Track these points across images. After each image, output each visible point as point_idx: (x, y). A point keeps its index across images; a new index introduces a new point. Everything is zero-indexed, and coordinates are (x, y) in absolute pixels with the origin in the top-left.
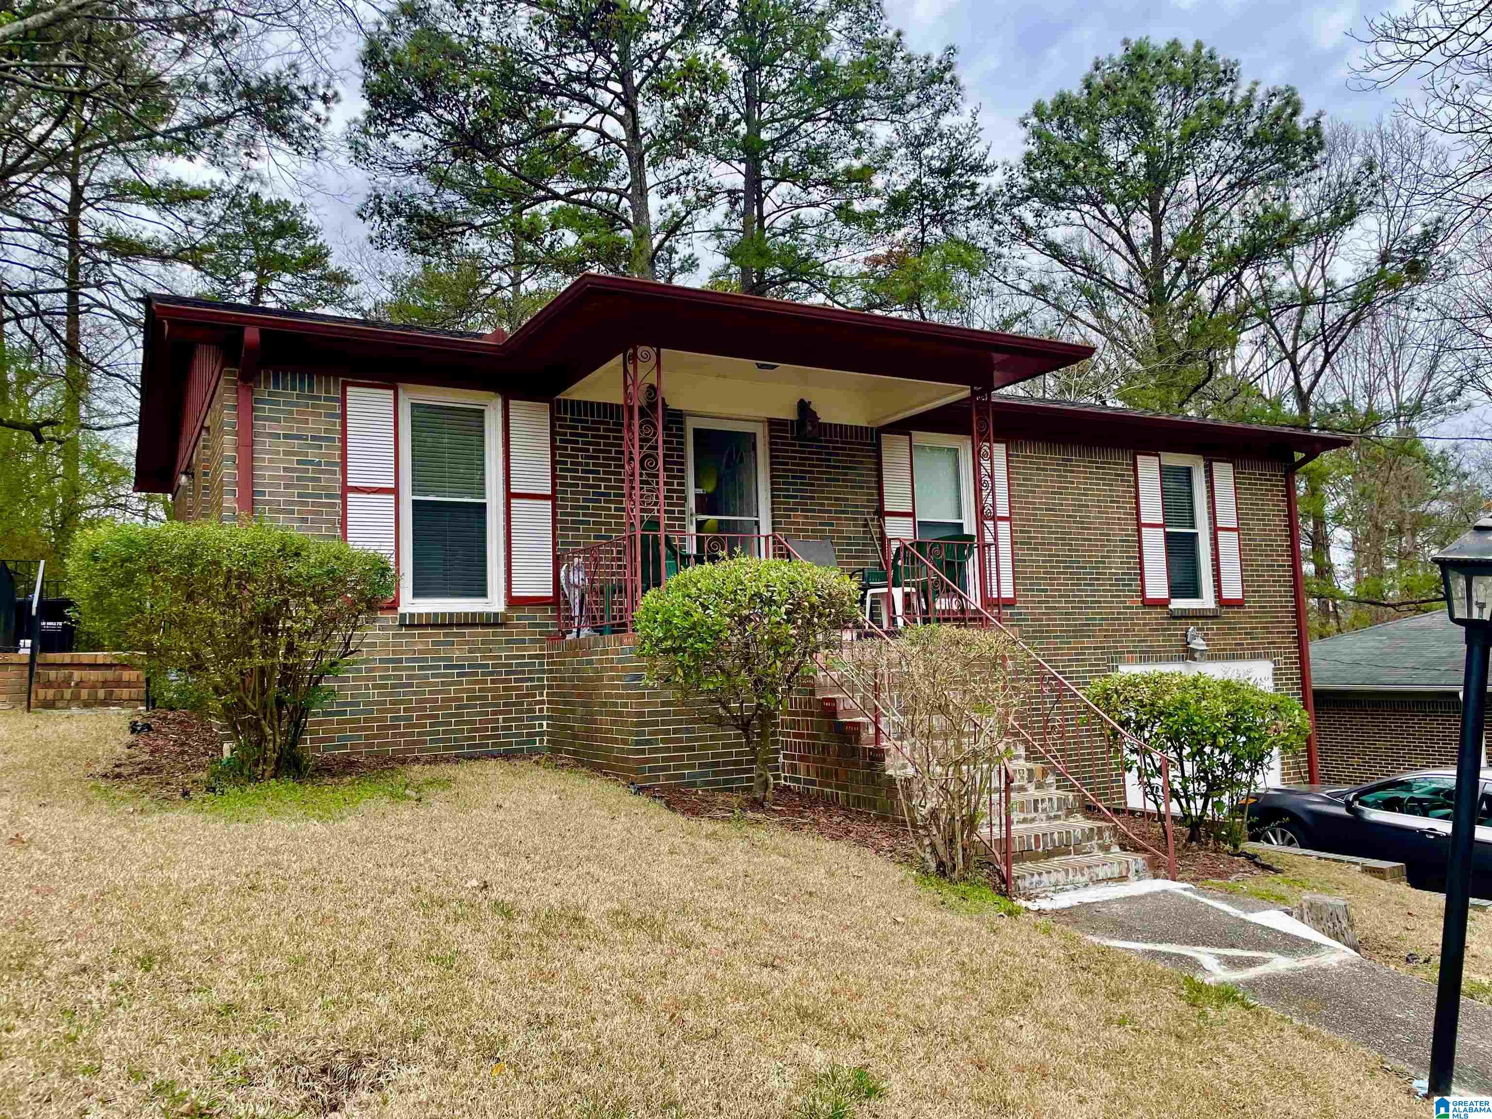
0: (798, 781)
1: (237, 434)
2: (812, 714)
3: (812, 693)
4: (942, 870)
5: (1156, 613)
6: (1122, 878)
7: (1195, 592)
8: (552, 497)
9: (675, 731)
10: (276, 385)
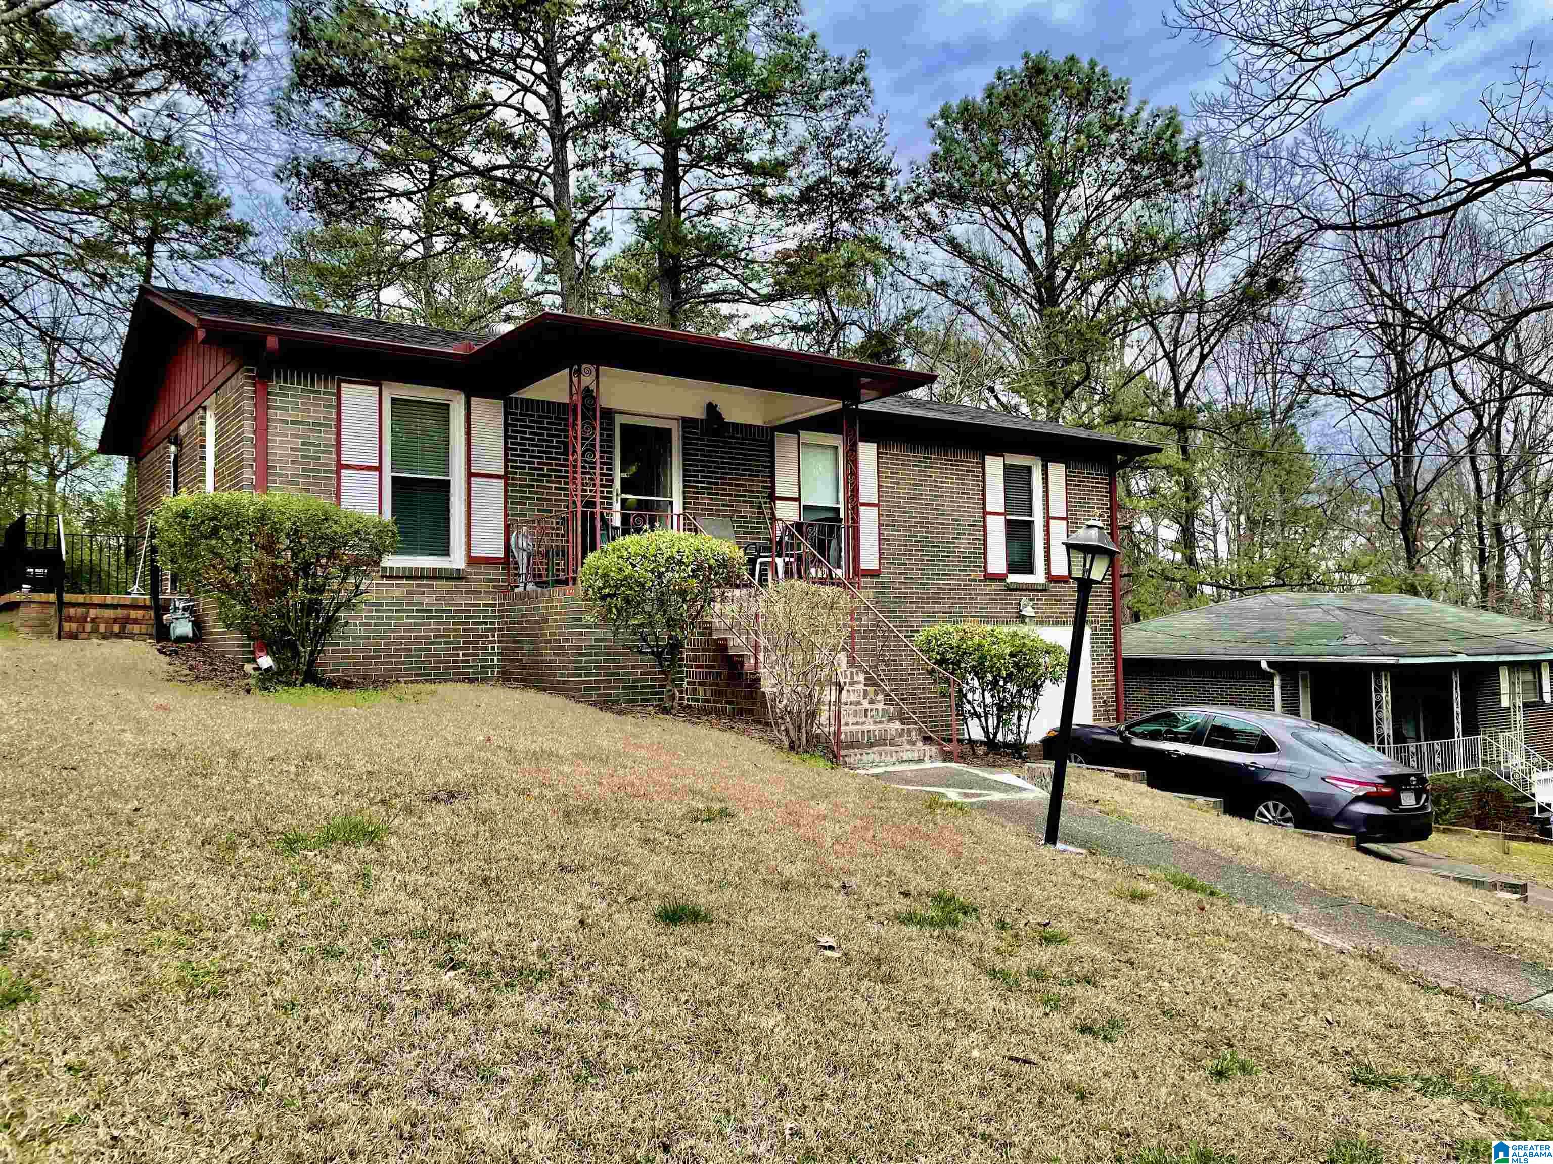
0: (697, 700)
1: (255, 419)
2: (708, 650)
3: (710, 634)
4: (792, 747)
5: (995, 585)
6: (920, 761)
7: (1029, 569)
8: (504, 477)
9: (605, 661)
10: (285, 382)
